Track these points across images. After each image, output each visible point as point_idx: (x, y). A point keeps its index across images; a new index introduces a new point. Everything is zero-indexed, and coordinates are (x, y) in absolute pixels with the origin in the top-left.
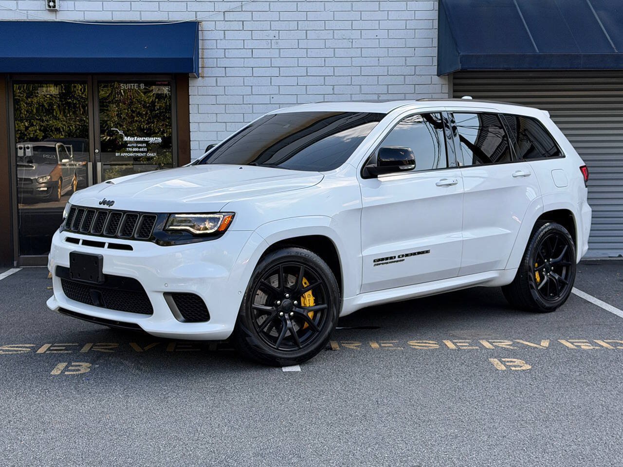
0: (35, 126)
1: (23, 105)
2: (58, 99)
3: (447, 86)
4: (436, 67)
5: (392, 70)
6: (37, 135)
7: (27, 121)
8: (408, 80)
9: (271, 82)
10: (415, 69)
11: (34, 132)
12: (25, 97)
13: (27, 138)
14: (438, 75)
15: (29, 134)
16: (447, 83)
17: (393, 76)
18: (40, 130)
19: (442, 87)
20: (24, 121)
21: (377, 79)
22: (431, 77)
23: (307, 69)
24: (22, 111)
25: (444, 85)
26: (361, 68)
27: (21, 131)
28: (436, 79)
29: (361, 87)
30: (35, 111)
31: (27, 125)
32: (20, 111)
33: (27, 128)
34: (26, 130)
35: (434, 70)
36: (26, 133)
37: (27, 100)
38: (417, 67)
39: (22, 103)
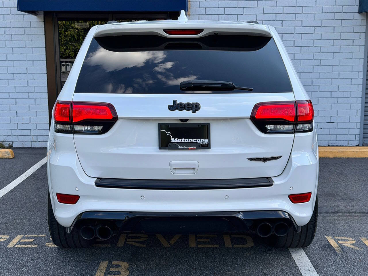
0: (69, 49)
1: (63, 36)
2: (83, 33)
3: (365, 20)
4: (358, 6)
5: (325, 9)
6: (70, 54)
7: (65, 46)
8: (337, 16)
9: (237, 19)
10: (342, 8)
11: (68, 53)
12: (64, 31)
13: (65, 56)
14: (359, 12)
15: (66, 54)
16: (365, 18)
17: (326, 14)
18: (72, 51)
19: (361, 21)
20: (64, 46)
21: (314, 15)
22: (354, 14)
23: (264, 8)
24: (62, 41)
25: (362, 20)
26: (303, 8)
27: (62, 52)
28: (358, 16)
29: (302, 22)
30: (69, 40)
31: (65, 48)
32: (61, 40)
33: (65, 50)
34: (64, 52)
35: (357, 9)
36: (64, 53)
37: (65, 33)
38: (343, 7)
39: (62, 35)
